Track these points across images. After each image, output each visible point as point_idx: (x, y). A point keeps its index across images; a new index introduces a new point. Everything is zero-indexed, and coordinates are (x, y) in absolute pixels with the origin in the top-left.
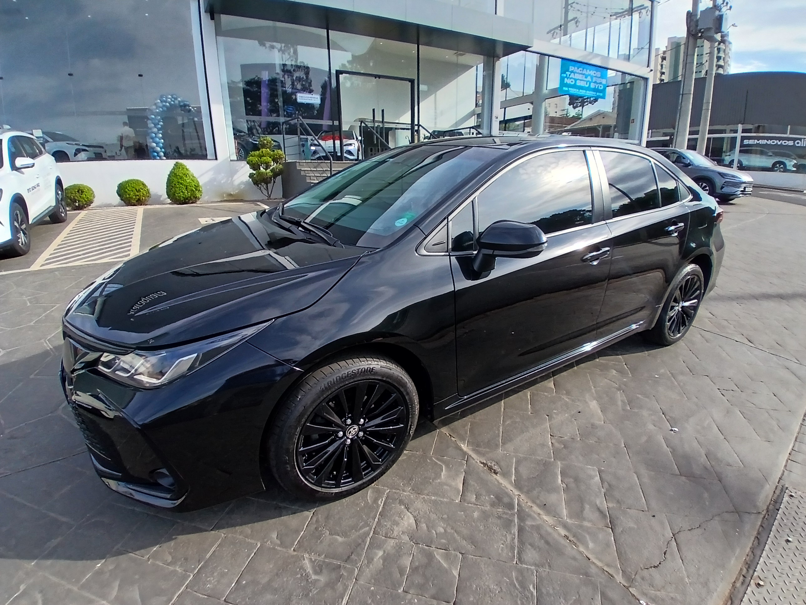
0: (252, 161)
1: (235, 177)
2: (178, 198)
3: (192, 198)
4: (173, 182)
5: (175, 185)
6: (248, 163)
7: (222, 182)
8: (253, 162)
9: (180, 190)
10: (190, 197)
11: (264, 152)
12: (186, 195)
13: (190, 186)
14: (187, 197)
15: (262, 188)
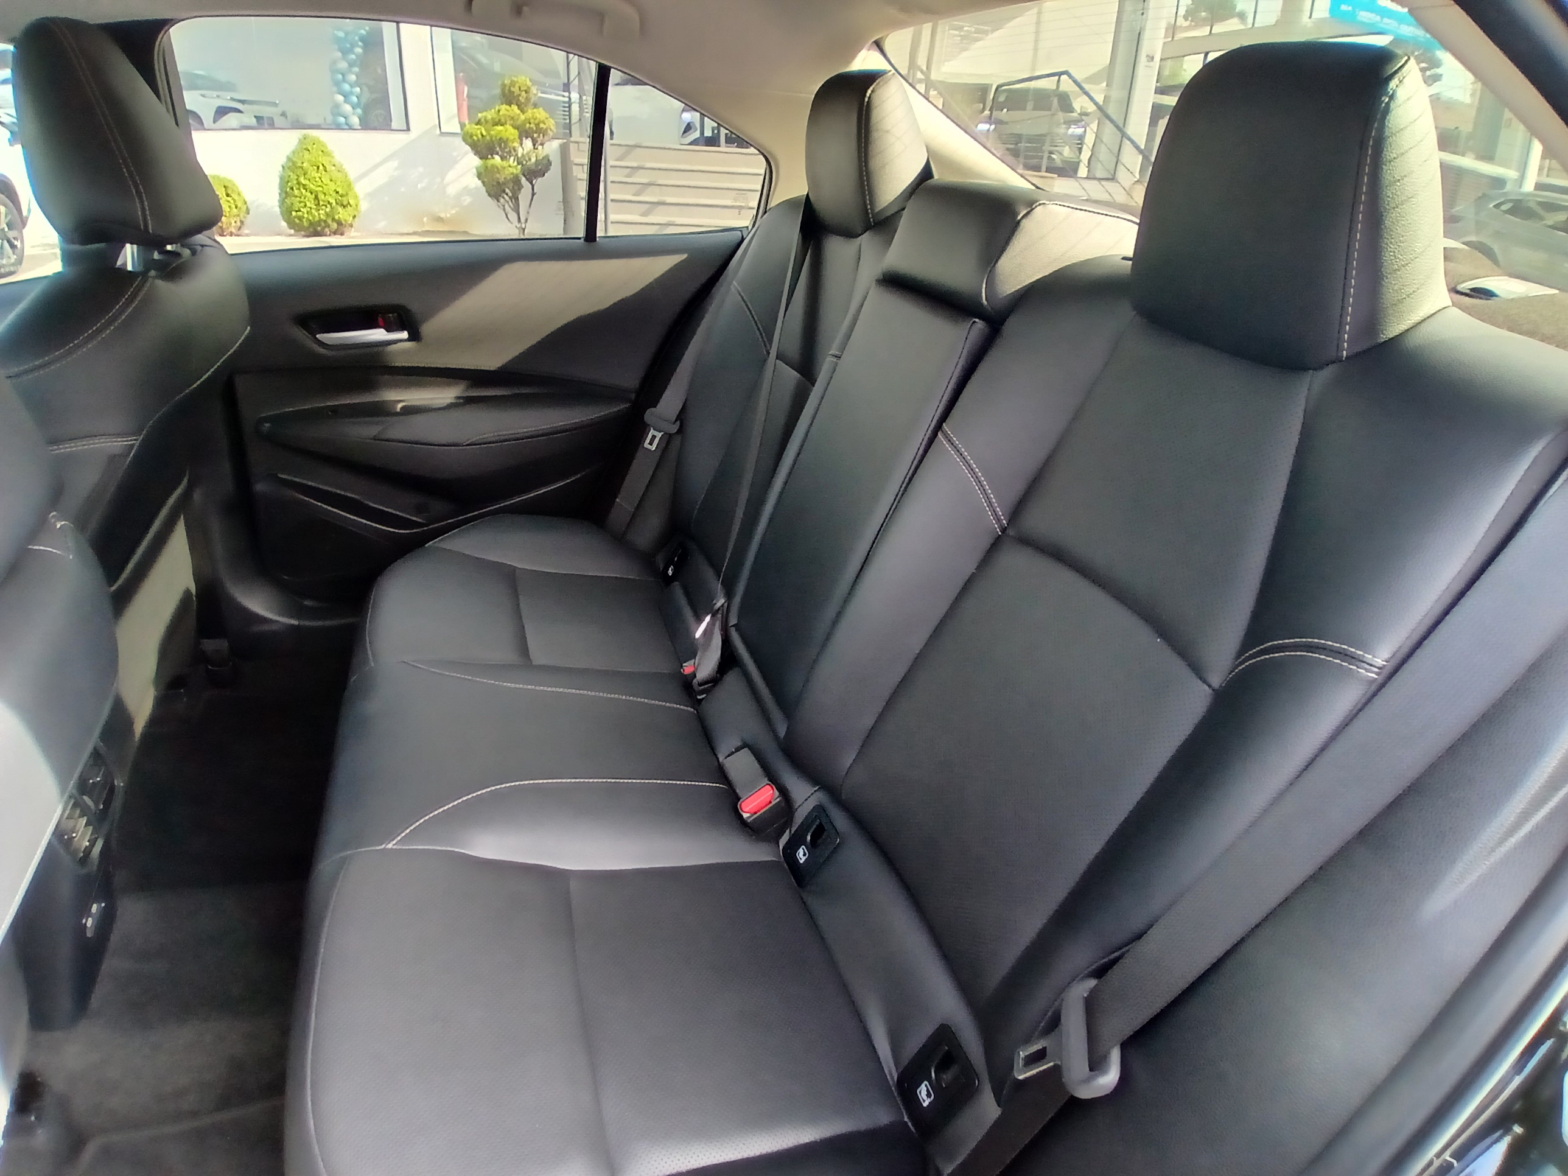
0: (471, 136)
1: (450, 176)
2: (297, 221)
3: (329, 221)
4: (288, 182)
5: (292, 189)
6: (464, 140)
7: (419, 186)
8: (475, 138)
9: (300, 202)
10: (325, 221)
11: (501, 113)
12: (314, 216)
13: (325, 194)
14: (317, 219)
15: (507, 206)
